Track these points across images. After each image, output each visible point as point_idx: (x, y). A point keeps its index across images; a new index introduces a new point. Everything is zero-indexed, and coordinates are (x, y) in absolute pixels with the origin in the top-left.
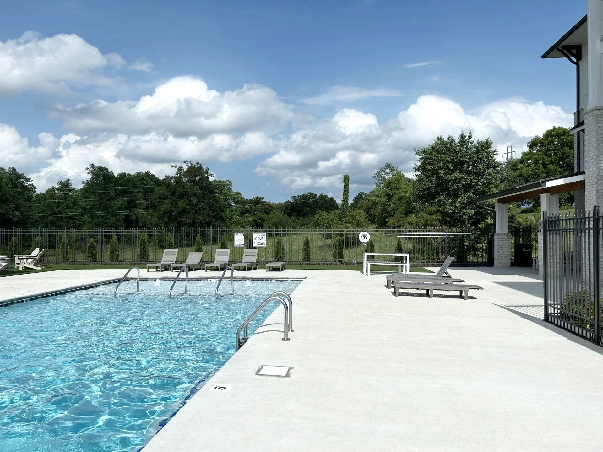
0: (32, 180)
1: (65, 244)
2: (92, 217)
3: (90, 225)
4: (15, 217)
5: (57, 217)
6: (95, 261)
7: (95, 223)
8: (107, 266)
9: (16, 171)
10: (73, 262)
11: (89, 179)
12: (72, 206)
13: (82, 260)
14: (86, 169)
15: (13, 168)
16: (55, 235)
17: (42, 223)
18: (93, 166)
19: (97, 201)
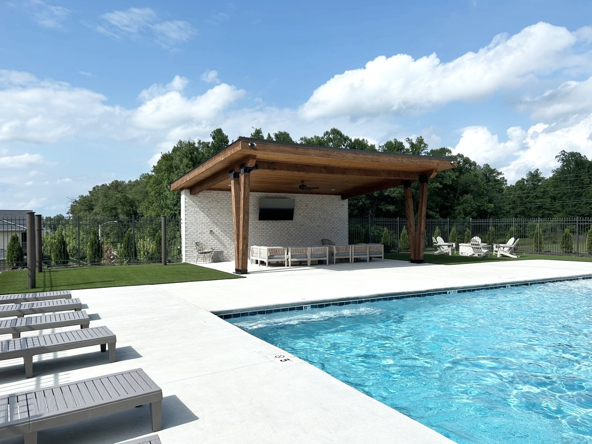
0: (503, 174)
1: (539, 234)
2: (563, 207)
3: (560, 215)
4: (489, 208)
5: (526, 207)
6: (571, 252)
7: (566, 212)
8: (584, 258)
9: (490, 166)
10: (547, 252)
11: (559, 167)
12: (541, 196)
13: (557, 251)
14: (557, 157)
15: (487, 164)
16: (525, 225)
17: (513, 213)
18: (563, 153)
19: (568, 189)
